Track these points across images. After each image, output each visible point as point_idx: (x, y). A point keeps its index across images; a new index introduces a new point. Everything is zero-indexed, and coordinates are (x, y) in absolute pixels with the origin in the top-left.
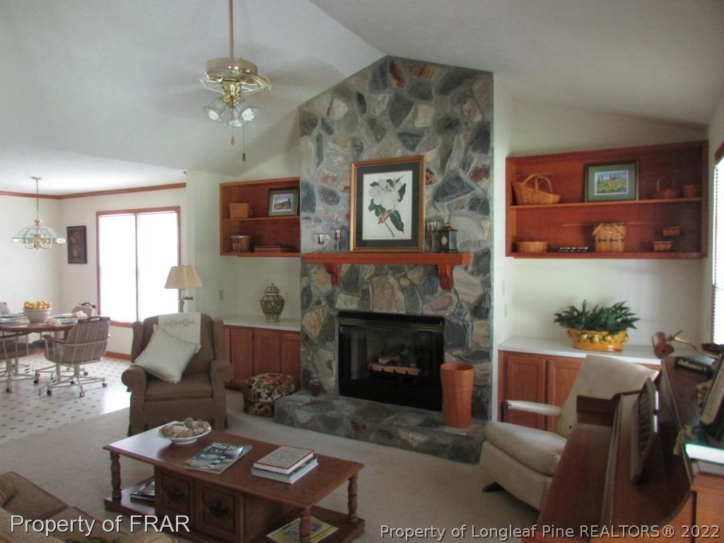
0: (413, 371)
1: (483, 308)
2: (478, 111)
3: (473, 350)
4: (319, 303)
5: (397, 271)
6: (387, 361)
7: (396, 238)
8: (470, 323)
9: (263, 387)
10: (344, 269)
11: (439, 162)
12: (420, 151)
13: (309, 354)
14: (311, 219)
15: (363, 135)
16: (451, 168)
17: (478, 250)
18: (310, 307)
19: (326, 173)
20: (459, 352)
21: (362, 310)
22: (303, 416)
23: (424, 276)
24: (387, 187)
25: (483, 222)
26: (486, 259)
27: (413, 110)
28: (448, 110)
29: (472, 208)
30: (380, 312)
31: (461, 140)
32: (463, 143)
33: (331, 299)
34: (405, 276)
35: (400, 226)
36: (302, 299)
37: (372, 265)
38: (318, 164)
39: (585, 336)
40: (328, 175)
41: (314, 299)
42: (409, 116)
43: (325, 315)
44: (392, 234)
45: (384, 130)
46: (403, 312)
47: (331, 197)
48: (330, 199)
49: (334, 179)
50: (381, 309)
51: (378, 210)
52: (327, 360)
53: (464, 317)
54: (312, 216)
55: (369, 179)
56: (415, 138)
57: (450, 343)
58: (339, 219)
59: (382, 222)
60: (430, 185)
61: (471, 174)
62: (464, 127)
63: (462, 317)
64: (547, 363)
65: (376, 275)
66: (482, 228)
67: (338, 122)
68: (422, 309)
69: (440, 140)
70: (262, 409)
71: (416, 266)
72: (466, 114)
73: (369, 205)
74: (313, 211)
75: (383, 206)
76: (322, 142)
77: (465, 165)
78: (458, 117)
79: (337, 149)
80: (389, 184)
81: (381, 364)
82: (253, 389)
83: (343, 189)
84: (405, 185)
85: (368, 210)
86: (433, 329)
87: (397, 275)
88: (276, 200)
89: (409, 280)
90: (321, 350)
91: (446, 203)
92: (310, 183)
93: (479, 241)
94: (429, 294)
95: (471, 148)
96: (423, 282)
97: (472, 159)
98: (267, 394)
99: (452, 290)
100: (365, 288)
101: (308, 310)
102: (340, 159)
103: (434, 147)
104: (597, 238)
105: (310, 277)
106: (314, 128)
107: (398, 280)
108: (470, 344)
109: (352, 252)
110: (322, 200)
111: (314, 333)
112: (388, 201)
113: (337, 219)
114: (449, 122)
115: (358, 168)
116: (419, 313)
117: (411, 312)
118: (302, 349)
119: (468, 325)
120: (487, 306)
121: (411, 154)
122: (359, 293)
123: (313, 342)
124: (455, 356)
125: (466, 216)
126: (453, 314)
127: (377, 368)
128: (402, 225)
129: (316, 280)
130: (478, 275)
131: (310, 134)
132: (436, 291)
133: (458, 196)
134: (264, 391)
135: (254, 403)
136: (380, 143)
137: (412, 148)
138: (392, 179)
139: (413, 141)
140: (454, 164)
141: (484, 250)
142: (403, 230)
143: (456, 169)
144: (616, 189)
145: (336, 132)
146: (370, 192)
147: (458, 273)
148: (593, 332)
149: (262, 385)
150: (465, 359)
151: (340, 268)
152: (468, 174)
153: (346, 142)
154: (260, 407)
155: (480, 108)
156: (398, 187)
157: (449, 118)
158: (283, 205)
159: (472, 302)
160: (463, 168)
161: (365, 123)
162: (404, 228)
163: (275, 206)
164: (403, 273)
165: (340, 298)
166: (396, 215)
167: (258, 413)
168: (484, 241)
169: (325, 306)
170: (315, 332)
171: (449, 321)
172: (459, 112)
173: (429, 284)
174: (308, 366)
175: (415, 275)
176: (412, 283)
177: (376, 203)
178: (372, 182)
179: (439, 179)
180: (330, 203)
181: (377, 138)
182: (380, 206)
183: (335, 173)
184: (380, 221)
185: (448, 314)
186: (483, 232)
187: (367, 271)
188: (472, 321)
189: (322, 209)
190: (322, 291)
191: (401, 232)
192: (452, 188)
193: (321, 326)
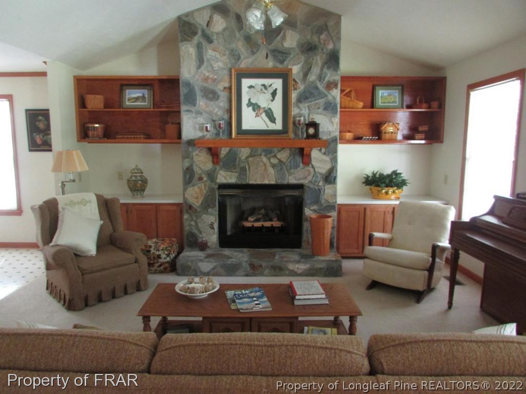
0: (276, 224)
1: (332, 177)
2: (331, 41)
3: (325, 205)
4: (200, 179)
5: (268, 152)
6: (255, 218)
7: (269, 128)
8: (323, 187)
9: (162, 250)
10: (224, 152)
11: (301, 74)
12: (288, 65)
13: (192, 220)
14: (192, 111)
15: (240, 47)
16: (311, 80)
17: (329, 137)
18: (193, 183)
19: (207, 74)
20: (315, 207)
21: (240, 183)
22: (206, 266)
23: (290, 156)
24: (261, 90)
25: (333, 119)
26: (334, 143)
27: (282, 33)
28: (309, 37)
29: (325, 109)
30: (255, 183)
31: (318, 60)
32: (320, 63)
33: (211, 176)
34: (275, 156)
35: (272, 120)
36: (185, 176)
37: (248, 149)
38: (199, 67)
39: (384, 191)
40: (208, 76)
41: (197, 176)
42: (279, 38)
43: (207, 189)
44: (267, 125)
45: (258, 45)
46: (273, 182)
47: (211, 95)
48: (211, 96)
49: (214, 80)
50: (256, 181)
51: (255, 107)
52: (210, 223)
53: (319, 183)
54: (192, 109)
55: (246, 82)
56: (285, 55)
57: (309, 202)
58: (219, 113)
59: (258, 116)
60: (295, 91)
61: (325, 85)
62: (320, 51)
63: (317, 184)
64: (365, 209)
65: (251, 156)
66: (332, 123)
67: (218, 34)
68: (288, 179)
69: (303, 58)
70: (162, 268)
71: (283, 148)
72: (322, 42)
73: (247, 102)
74: (194, 105)
75: (259, 104)
76: (202, 48)
77: (321, 78)
78: (317, 44)
79: (217, 56)
80: (263, 87)
81: (251, 222)
82: (152, 252)
83: (222, 89)
84: (276, 89)
85: (246, 107)
86: (296, 193)
87: (269, 156)
88: (129, 94)
89: (278, 159)
90: (204, 215)
91: (306, 105)
92: (191, 82)
93: (330, 132)
94: (294, 169)
95: (326, 66)
96: (289, 160)
97: (326, 75)
98: (166, 255)
99: (310, 166)
100: (243, 166)
101: (191, 185)
102: (220, 64)
103: (298, 63)
104: (383, 131)
105: (192, 158)
106: (195, 36)
107: (269, 159)
108: (323, 201)
109: (234, 139)
110: (203, 97)
111: (196, 203)
112: (263, 101)
113: (217, 112)
114: (310, 46)
115: (237, 73)
116: (285, 182)
117: (279, 182)
118: (186, 217)
119: (322, 188)
120: (335, 175)
121: (280, 66)
122: (238, 169)
123: (196, 210)
124: (311, 210)
125: (321, 114)
126: (310, 182)
127: (247, 225)
128: (275, 119)
129: (198, 161)
130: (328, 155)
131: (190, 41)
132: (299, 166)
133: (315, 100)
134: (164, 253)
135: (154, 263)
136: (255, 55)
137: (282, 62)
138: (266, 84)
139: (282, 57)
140: (312, 77)
141: (333, 138)
142: (275, 123)
143: (314, 82)
144: (391, 102)
145: (215, 41)
146: (247, 93)
147: (315, 154)
148: (389, 188)
149: (161, 248)
150: (318, 211)
151: (220, 152)
152: (322, 85)
153: (225, 51)
154: (160, 266)
155: (332, 40)
156: (271, 90)
157: (310, 44)
158: (137, 99)
159: (324, 173)
160: (320, 81)
161: (242, 39)
162: (276, 121)
163: (129, 100)
164: (273, 154)
165: (221, 174)
166: (269, 111)
167: (158, 271)
168: (333, 131)
169: (206, 181)
170: (198, 202)
171: (308, 187)
172: (317, 40)
173: (294, 161)
174: (192, 229)
175: (284, 155)
176: (280, 161)
177: (253, 101)
178: (249, 85)
179: (301, 87)
180: (211, 100)
181: (252, 51)
182: (256, 104)
183: (215, 75)
184: (257, 116)
185: (307, 182)
186: (333, 126)
187: (244, 152)
188: (324, 186)
189: (203, 104)
190: (204, 170)
191: (274, 124)
192: (311, 94)
193: (203, 197)
